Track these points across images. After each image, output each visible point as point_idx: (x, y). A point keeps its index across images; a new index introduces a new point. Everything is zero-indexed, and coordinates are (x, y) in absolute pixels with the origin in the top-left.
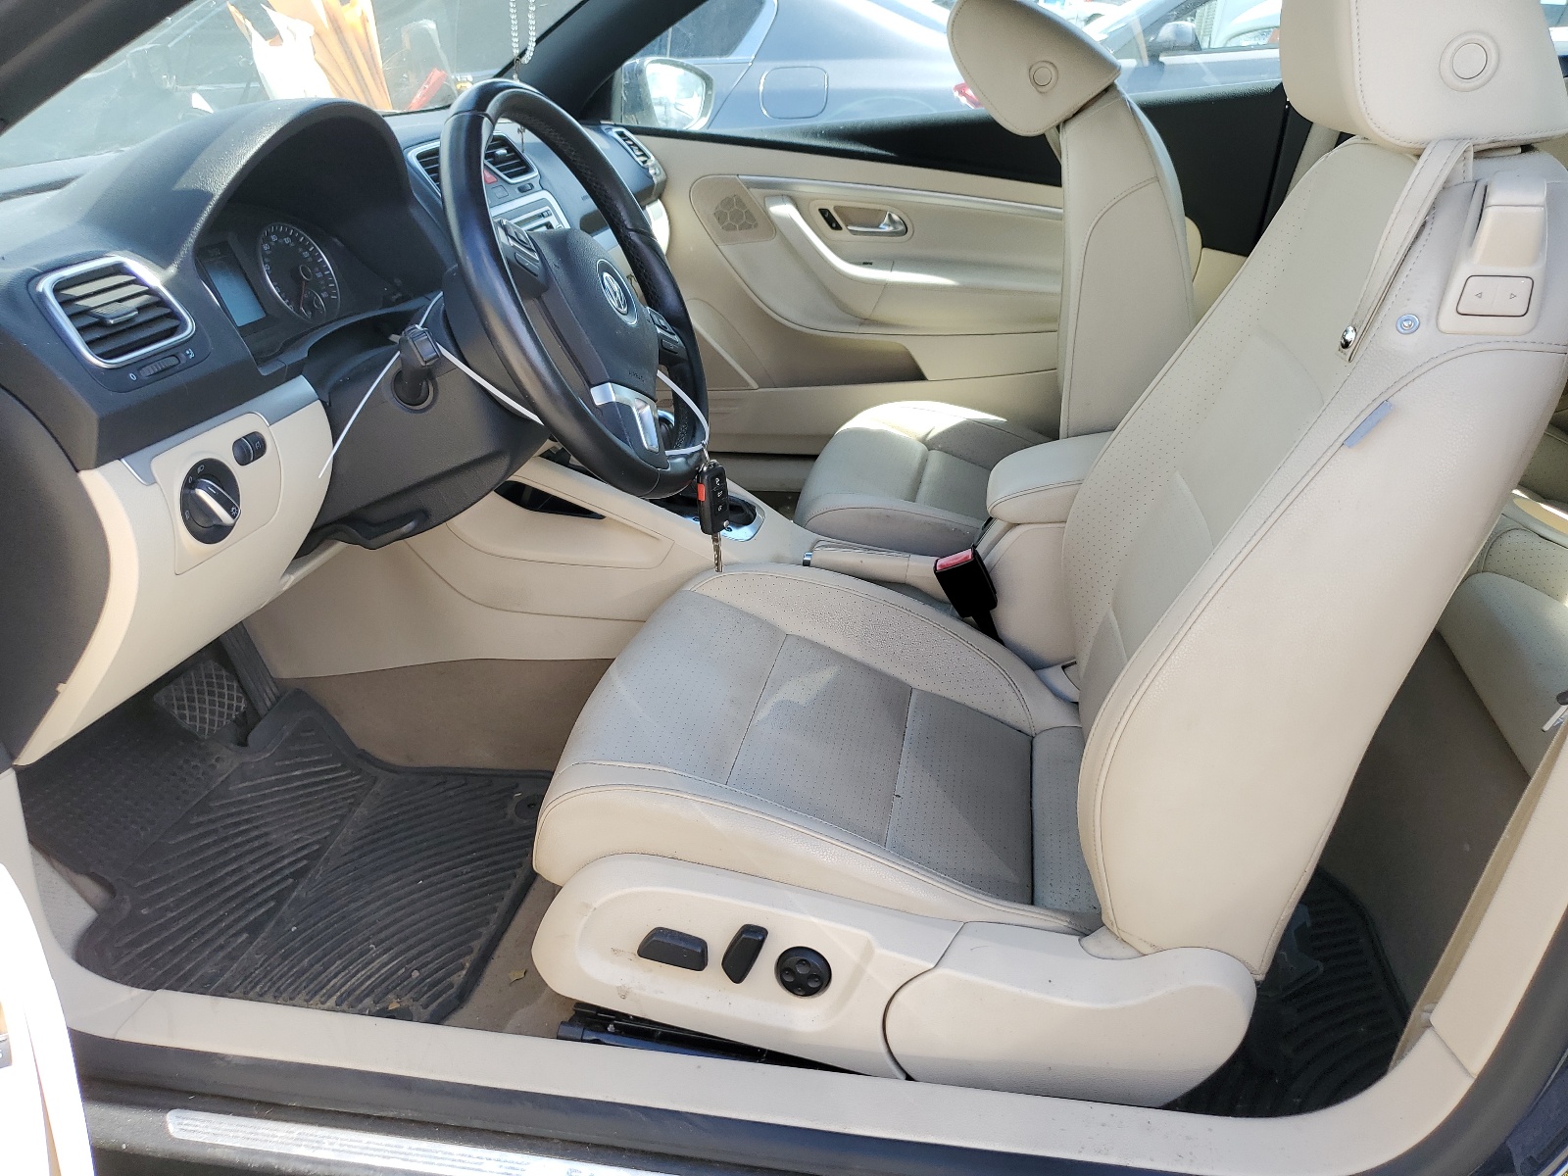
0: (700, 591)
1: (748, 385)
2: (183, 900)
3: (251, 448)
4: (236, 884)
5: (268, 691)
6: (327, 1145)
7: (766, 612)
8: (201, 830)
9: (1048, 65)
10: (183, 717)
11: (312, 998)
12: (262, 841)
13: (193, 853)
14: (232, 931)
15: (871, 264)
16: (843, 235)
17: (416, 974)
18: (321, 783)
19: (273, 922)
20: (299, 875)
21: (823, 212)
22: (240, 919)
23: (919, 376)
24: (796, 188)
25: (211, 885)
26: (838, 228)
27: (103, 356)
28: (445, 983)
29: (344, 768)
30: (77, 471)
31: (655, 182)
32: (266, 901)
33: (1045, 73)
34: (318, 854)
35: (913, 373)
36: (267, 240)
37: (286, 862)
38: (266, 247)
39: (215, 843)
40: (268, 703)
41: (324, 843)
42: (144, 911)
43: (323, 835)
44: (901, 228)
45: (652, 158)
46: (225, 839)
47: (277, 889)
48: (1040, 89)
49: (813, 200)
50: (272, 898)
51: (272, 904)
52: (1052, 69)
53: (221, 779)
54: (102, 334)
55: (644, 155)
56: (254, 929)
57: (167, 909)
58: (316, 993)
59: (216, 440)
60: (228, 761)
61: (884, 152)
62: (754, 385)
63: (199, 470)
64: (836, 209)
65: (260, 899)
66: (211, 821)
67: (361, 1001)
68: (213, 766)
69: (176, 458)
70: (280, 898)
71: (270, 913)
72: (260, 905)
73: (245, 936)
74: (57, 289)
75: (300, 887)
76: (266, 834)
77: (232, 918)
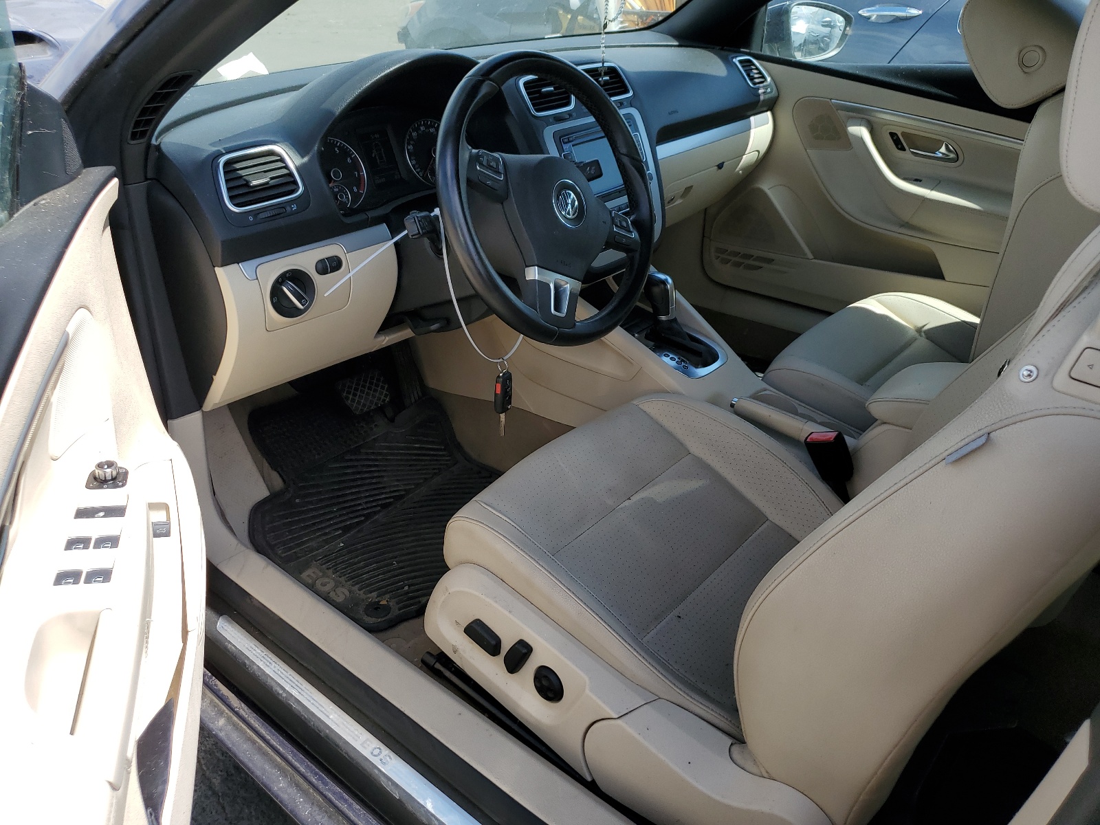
0: (641, 406)
1: (806, 254)
2: (321, 500)
3: (331, 266)
4: (352, 500)
5: (415, 392)
6: (272, 667)
7: (680, 433)
8: (349, 464)
9: (1038, 50)
10: (347, 398)
11: (349, 580)
12: (378, 480)
13: (339, 475)
14: (336, 527)
15: (921, 181)
16: (906, 156)
17: (406, 588)
18: (428, 455)
19: (357, 529)
20: (384, 506)
21: (892, 135)
22: (341, 522)
23: (939, 275)
24: (873, 114)
25: (338, 497)
26: (903, 149)
27: (237, 205)
28: (417, 600)
29: (445, 450)
30: (214, 267)
31: (762, 98)
32: (361, 516)
33: (1034, 56)
34: (401, 497)
35: (934, 272)
36: (417, 130)
37: (383, 496)
38: (414, 134)
39: (353, 473)
40: (413, 400)
41: (408, 492)
42: (297, 501)
43: (410, 487)
44: (952, 156)
45: (769, 79)
46: (359, 473)
47: (369, 511)
48: (1026, 70)
49: (884, 125)
50: (363, 515)
51: (363, 518)
52: (1041, 54)
53: (373, 437)
54: (242, 191)
55: (763, 77)
56: (346, 529)
57: (311, 503)
58: (352, 579)
59: (305, 259)
60: (380, 428)
61: (949, 95)
62: (810, 256)
63: (287, 275)
64: (904, 134)
65: (358, 514)
66: (357, 460)
67: (371, 593)
68: (372, 429)
69: (274, 267)
70: (368, 516)
71: (358, 523)
72: (356, 517)
73: (340, 532)
74: (227, 164)
75: (381, 514)
76: (382, 477)
77: (340, 519)
